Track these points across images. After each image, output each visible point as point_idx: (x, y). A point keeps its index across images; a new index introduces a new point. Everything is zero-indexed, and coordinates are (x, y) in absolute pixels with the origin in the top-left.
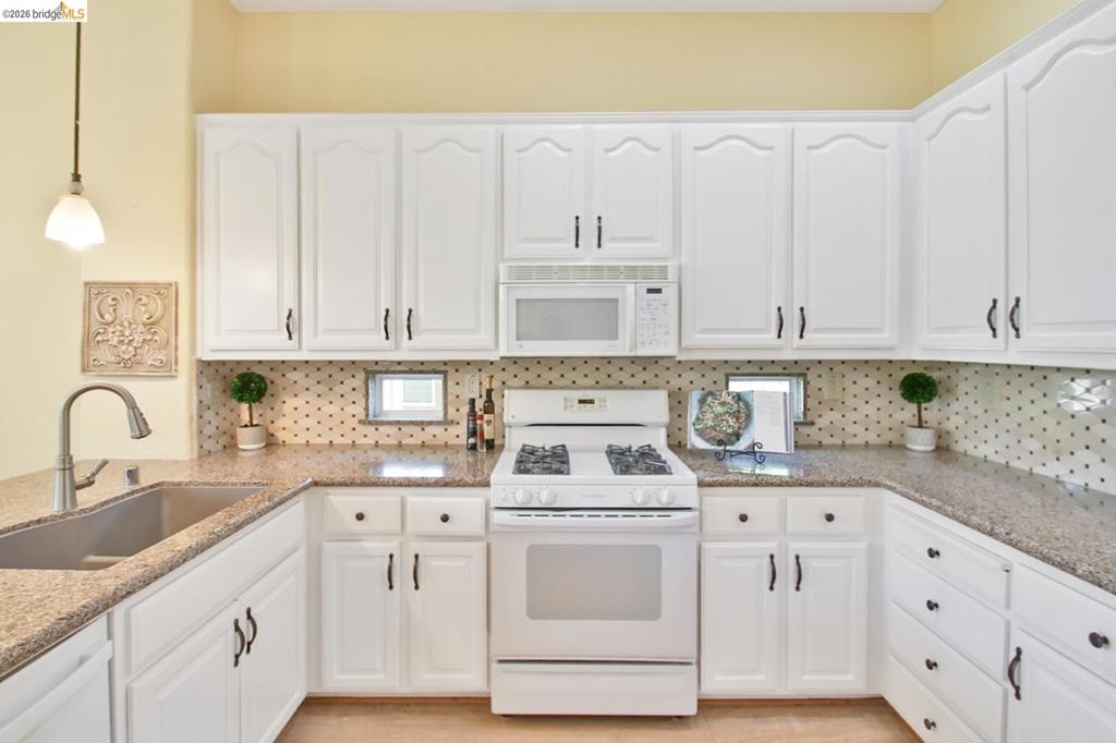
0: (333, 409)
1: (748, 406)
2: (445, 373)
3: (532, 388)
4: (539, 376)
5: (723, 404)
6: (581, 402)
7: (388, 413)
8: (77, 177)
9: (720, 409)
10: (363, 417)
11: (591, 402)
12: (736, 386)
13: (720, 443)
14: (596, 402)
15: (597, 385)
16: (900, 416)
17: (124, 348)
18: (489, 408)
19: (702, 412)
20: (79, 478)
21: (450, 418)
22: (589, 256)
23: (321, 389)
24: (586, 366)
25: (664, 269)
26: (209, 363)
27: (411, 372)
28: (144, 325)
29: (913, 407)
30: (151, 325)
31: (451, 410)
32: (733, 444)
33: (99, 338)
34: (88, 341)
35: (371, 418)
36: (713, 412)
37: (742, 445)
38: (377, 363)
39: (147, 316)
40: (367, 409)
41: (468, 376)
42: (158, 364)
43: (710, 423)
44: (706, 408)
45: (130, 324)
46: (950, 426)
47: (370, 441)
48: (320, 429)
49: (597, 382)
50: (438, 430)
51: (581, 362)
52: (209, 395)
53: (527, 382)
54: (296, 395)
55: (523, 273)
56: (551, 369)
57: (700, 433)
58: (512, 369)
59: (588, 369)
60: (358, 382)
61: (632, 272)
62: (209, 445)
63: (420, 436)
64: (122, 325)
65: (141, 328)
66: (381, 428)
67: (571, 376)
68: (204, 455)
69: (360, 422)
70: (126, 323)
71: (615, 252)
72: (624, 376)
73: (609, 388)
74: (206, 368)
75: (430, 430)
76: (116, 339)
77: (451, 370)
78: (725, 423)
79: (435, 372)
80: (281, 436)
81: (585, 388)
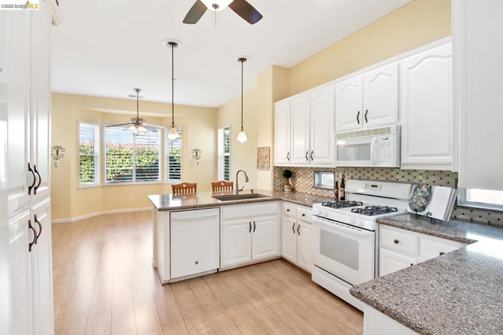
0: (306, 182)
2: (334, 172)
4: (364, 175)
5: (422, 192)
6: (372, 186)
7: (323, 185)
8: (242, 127)
9: (420, 194)
10: (313, 185)
11: (376, 186)
14: (378, 187)
15: (377, 180)
18: (343, 186)
19: (414, 195)
20: (239, 189)
22: (365, 127)
23: (304, 176)
24: (382, 171)
25: (389, 129)
26: (278, 167)
32: (421, 211)
35: (316, 186)
36: (417, 195)
37: (424, 213)
38: (317, 168)
40: (314, 183)
43: (415, 201)
44: (416, 193)
47: (315, 193)
48: (304, 188)
49: (387, 179)
50: (332, 192)
51: (371, 169)
52: (278, 175)
53: (360, 177)
54: (299, 177)
56: (368, 172)
58: (355, 172)
59: (374, 172)
60: (312, 174)
62: (277, 188)
66: (318, 190)
68: (275, 190)
69: (312, 187)
71: (372, 124)
73: (382, 181)
74: (276, 168)
77: (336, 171)
78: (420, 201)
79: (331, 172)
80: (297, 189)
81: (373, 180)
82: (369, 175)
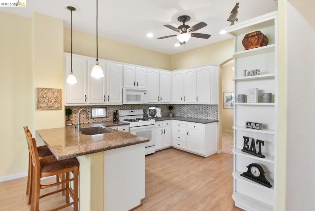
1: (156, 111)
3: (122, 110)
6: (131, 112)
9: (152, 111)
10: (90, 117)
11: (133, 112)
12: (150, 108)
13: (153, 116)
16: (168, 112)
17: (49, 103)
21: (107, 116)
22: (135, 88)
25: (147, 91)
27: (100, 108)
28: (55, 98)
29: (170, 110)
30: (56, 98)
31: (108, 115)
33: (42, 101)
34: (38, 102)
37: (156, 116)
38: (93, 106)
39: (55, 96)
41: (111, 108)
42: (58, 107)
45: (51, 98)
46: (174, 113)
49: (132, 108)
50: (105, 119)
54: (75, 113)
55: (127, 90)
57: (150, 115)
59: (130, 106)
60: (89, 110)
61: (142, 91)
63: (102, 120)
64: (49, 98)
65: (54, 99)
66: (94, 119)
67: (128, 107)
70: (50, 98)
71: (139, 87)
72: (135, 107)
75: (104, 119)
76: (47, 101)
77: (108, 107)
78: (153, 113)
82: (125, 108)
